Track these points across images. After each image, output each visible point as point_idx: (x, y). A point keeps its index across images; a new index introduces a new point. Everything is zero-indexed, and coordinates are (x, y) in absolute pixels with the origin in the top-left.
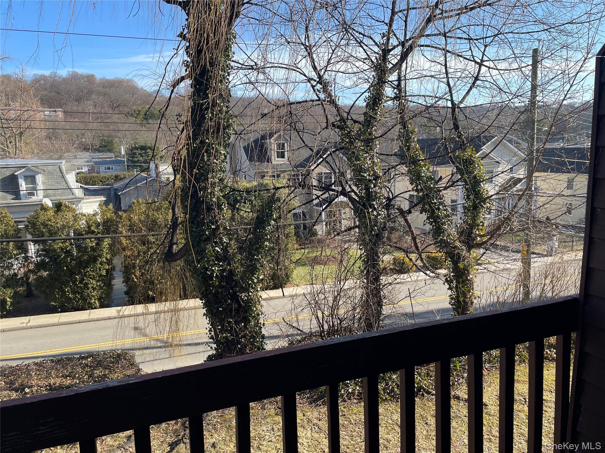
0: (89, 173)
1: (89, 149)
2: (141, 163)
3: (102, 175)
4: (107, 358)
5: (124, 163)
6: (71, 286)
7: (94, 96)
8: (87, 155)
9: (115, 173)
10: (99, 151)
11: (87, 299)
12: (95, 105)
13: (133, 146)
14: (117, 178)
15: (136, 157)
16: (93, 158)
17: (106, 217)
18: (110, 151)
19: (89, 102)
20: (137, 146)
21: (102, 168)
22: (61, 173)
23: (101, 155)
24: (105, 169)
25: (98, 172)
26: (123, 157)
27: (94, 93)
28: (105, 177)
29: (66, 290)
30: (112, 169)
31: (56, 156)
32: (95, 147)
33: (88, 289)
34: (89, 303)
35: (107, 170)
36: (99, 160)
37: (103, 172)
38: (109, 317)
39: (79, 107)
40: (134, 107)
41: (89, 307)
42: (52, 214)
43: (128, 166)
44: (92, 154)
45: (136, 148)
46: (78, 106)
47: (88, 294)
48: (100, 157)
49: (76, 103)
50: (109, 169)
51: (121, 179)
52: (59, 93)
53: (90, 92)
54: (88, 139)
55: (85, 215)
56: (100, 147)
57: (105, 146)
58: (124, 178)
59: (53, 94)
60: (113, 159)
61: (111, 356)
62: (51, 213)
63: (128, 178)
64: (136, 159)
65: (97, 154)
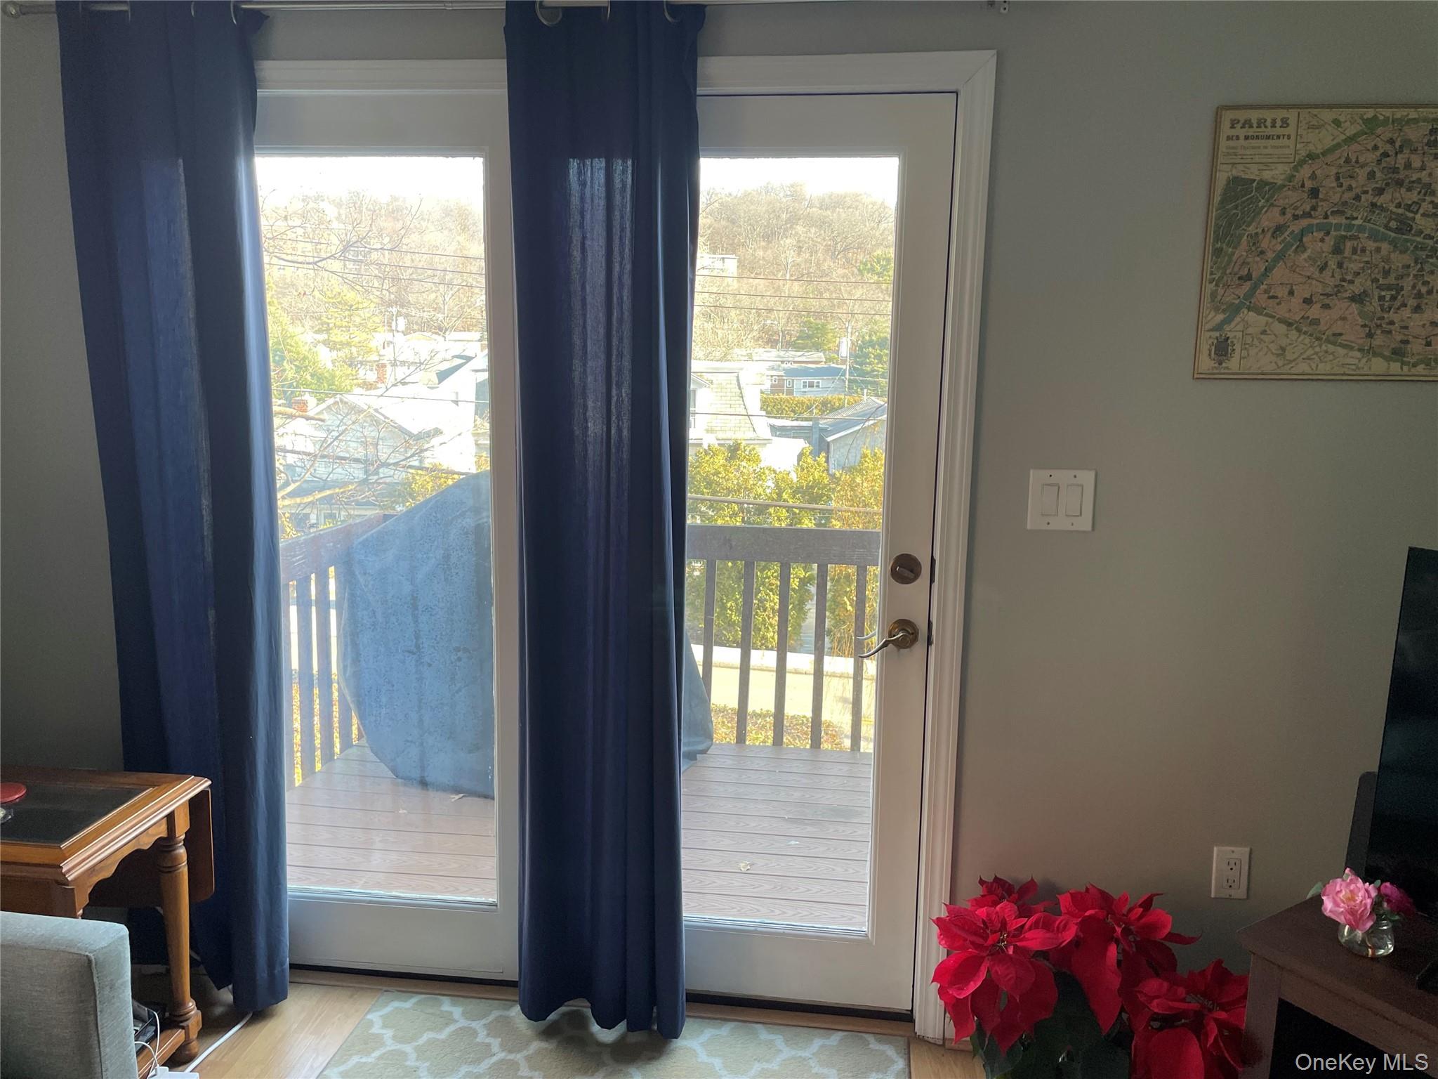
0: (773, 392)
1: (777, 342)
2: (877, 376)
3: (798, 396)
4: (797, 724)
5: (844, 375)
6: (737, 599)
7: (799, 229)
8: (773, 354)
9: (821, 396)
10: (797, 347)
11: (760, 630)
12: (800, 248)
13: (867, 338)
14: (826, 407)
15: (870, 364)
16: (782, 362)
17: (811, 478)
18: (817, 347)
19: (788, 241)
20: (874, 338)
21: (798, 384)
22: (740, 388)
23: (797, 355)
24: (804, 386)
25: (790, 392)
26: (844, 362)
27: (801, 222)
28: (803, 403)
29: (729, 605)
30: (818, 386)
31: (718, 354)
32: (788, 338)
33: (765, 611)
34: (763, 637)
35: (807, 389)
36: (796, 366)
37: (800, 391)
38: (795, 670)
39: (769, 252)
40: (879, 252)
41: (762, 644)
42: (722, 462)
43: (850, 381)
44: (782, 353)
45: (871, 344)
46: (765, 249)
47: (764, 620)
48: (796, 359)
49: (763, 244)
50: (811, 385)
51: (833, 409)
52: (733, 222)
53: (794, 219)
54: (778, 321)
55: (775, 472)
56: (798, 338)
57: (809, 337)
58: (839, 408)
59: (724, 223)
60: (822, 365)
61: (803, 723)
62: (720, 460)
63: (848, 409)
64: (869, 369)
65: (792, 354)
